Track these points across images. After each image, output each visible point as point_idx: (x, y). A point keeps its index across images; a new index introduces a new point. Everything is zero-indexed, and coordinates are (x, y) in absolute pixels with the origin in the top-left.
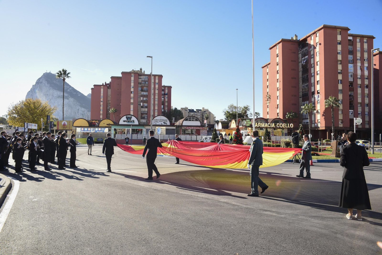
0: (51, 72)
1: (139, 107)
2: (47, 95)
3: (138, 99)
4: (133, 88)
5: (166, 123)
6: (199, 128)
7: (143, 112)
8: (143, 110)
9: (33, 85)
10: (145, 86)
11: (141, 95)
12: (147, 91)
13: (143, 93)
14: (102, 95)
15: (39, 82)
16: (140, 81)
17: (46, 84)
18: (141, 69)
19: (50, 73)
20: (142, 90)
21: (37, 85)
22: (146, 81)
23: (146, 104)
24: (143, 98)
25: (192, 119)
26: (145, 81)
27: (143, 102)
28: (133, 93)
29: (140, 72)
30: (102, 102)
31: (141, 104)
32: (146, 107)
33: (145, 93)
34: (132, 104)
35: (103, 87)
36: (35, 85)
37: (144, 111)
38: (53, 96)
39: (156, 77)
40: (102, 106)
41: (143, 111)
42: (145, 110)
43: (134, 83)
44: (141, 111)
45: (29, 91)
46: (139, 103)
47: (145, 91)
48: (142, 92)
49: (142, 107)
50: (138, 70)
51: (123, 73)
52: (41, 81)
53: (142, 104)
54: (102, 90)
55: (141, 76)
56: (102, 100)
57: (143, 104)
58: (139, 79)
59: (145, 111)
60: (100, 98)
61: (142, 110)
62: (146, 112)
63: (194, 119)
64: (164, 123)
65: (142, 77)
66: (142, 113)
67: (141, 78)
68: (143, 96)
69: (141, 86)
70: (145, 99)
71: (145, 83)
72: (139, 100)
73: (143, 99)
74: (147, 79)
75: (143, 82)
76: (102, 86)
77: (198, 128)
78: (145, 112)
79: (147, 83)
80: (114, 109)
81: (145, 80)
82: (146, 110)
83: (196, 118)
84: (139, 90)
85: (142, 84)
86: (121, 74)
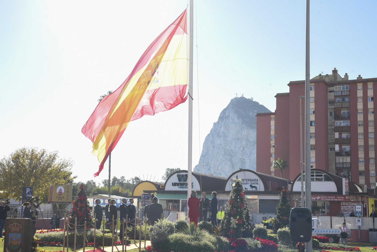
0: (244, 96)
1: (331, 154)
2: (238, 139)
3: (329, 136)
4: (314, 115)
5: (255, 187)
6: (334, 197)
7: (341, 166)
8: (341, 161)
9: (214, 123)
10: (342, 107)
11: (335, 127)
12: (349, 118)
13: (338, 124)
14: (273, 133)
15: (224, 116)
16: (331, 96)
17: (236, 119)
18: (335, 71)
19: (242, 98)
20: (338, 117)
21: (220, 122)
22: (344, 96)
23: (347, 148)
24: (340, 134)
25: (315, 177)
26: (342, 96)
27: (340, 142)
28: (313, 124)
29: (333, 79)
30: (274, 148)
31: (334, 148)
32: (347, 154)
33: (343, 123)
34: (314, 149)
36: (218, 122)
37: (343, 163)
38: (249, 141)
39: (368, 83)
40: (273, 155)
41: (339, 163)
42: (345, 161)
43: (316, 102)
44: (336, 164)
45: (209, 135)
46: (330, 146)
47: (343, 118)
48: (336, 122)
49: (339, 154)
50: (327, 75)
51: (291, 84)
52: (227, 114)
53: (337, 148)
54: (273, 123)
55: (333, 86)
56: (273, 143)
57: (340, 147)
58: (329, 94)
59: (346, 163)
61: (337, 161)
62: (349, 166)
63: (322, 176)
64: (252, 187)
65: (335, 88)
66: (338, 167)
67: (333, 91)
68: (340, 130)
69: (333, 107)
70: (344, 135)
71: (343, 100)
72: (329, 139)
73: (340, 137)
74: (346, 92)
75: (337, 99)
76: (272, 116)
77: (333, 199)
78: (345, 166)
79: (347, 99)
80: (280, 162)
81: (343, 94)
82: (348, 159)
83: (326, 174)
84: (329, 118)
85: (336, 104)
86: (289, 87)
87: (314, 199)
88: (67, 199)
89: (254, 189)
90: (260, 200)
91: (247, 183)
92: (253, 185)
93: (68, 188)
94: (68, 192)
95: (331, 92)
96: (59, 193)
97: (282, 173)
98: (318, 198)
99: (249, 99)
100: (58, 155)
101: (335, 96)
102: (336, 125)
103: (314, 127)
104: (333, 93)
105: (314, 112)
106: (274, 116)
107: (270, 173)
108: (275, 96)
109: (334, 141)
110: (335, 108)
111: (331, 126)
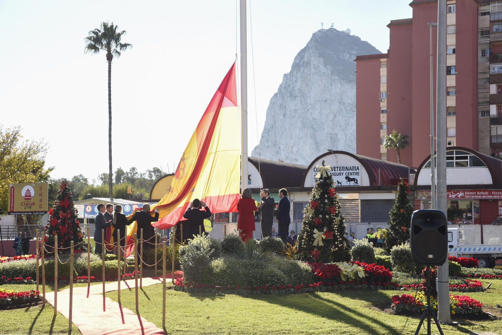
0: (334, 27)
1: (484, 122)
2: (326, 101)
3: (480, 91)
4: (454, 55)
5: (354, 180)
6: (487, 193)
8: (500, 132)
9: (285, 75)
11: (491, 75)
13: (496, 70)
14: (383, 88)
15: (300, 62)
16: (484, 22)
17: (321, 67)
19: (332, 30)
20: (495, 58)
21: (295, 73)
24: (499, 87)
25: (455, 161)
27: (500, 100)
28: (453, 71)
30: (385, 115)
31: (488, 112)
34: (454, 114)
35: (387, 61)
36: (291, 72)
38: (344, 104)
40: (385, 126)
41: (497, 136)
43: (458, 33)
44: (491, 137)
45: (276, 95)
46: (481, 108)
48: (492, 66)
49: (496, 121)
51: (416, 4)
52: (306, 59)
53: (493, 111)
54: (383, 72)
55: (489, 4)
56: (384, 105)
57: (499, 109)
58: (480, 18)
60: (379, 102)
61: (494, 133)
63: (466, 158)
64: (349, 179)
65: (492, 7)
66: (494, 143)
67: (488, 13)
68: (500, 79)
69: (488, 40)
72: (480, 95)
73: (499, 92)
75: (495, 27)
76: (382, 60)
77: (485, 195)
80: (396, 136)
83: (473, 155)
84: (481, 60)
85: (492, 36)
86: (411, 9)
87: (454, 196)
88: (40, 207)
89: (352, 183)
90: (362, 201)
91: (340, 174)
92: (351, 177)
93: (41, 188)
94: (41, 195)
95: (484, 14)
96: (26, 196)
97: (399, 155)
98: (460, 195)
99: (343, 32)
100: (21, 133)
101: (491, 22)
102: (492, 71)
103: (454, 76)
104: (487, 17)
105: (454, 51)
106: (385, 60)
107: (380, 155)
108: (388, 26)
109: (488, 100)
110: (491, 42)
111: (484, 73)
